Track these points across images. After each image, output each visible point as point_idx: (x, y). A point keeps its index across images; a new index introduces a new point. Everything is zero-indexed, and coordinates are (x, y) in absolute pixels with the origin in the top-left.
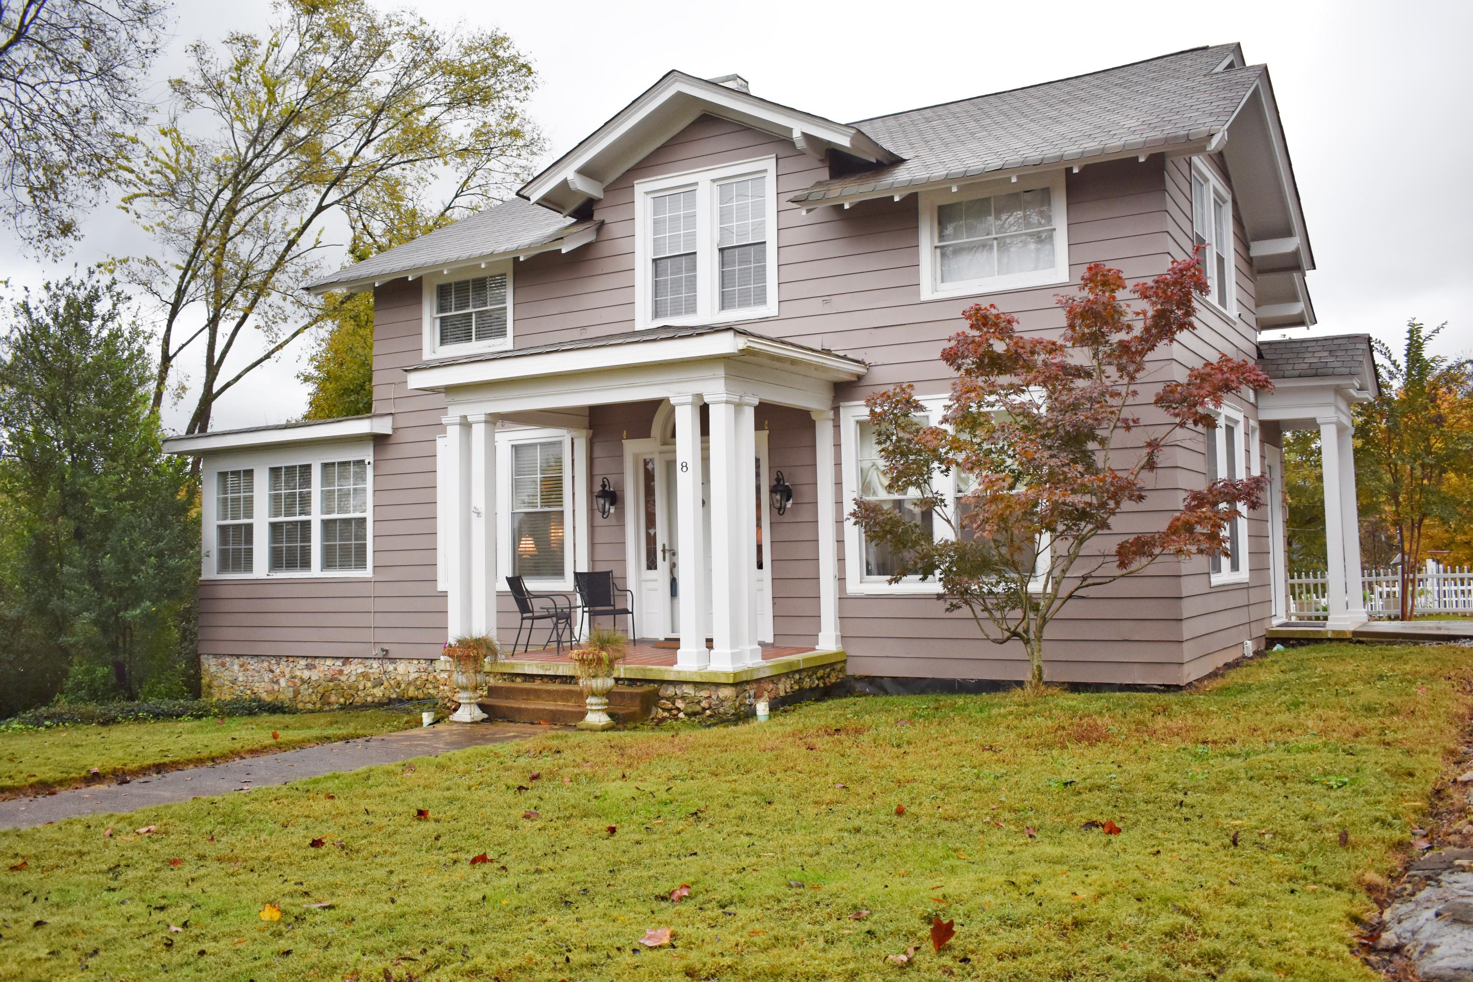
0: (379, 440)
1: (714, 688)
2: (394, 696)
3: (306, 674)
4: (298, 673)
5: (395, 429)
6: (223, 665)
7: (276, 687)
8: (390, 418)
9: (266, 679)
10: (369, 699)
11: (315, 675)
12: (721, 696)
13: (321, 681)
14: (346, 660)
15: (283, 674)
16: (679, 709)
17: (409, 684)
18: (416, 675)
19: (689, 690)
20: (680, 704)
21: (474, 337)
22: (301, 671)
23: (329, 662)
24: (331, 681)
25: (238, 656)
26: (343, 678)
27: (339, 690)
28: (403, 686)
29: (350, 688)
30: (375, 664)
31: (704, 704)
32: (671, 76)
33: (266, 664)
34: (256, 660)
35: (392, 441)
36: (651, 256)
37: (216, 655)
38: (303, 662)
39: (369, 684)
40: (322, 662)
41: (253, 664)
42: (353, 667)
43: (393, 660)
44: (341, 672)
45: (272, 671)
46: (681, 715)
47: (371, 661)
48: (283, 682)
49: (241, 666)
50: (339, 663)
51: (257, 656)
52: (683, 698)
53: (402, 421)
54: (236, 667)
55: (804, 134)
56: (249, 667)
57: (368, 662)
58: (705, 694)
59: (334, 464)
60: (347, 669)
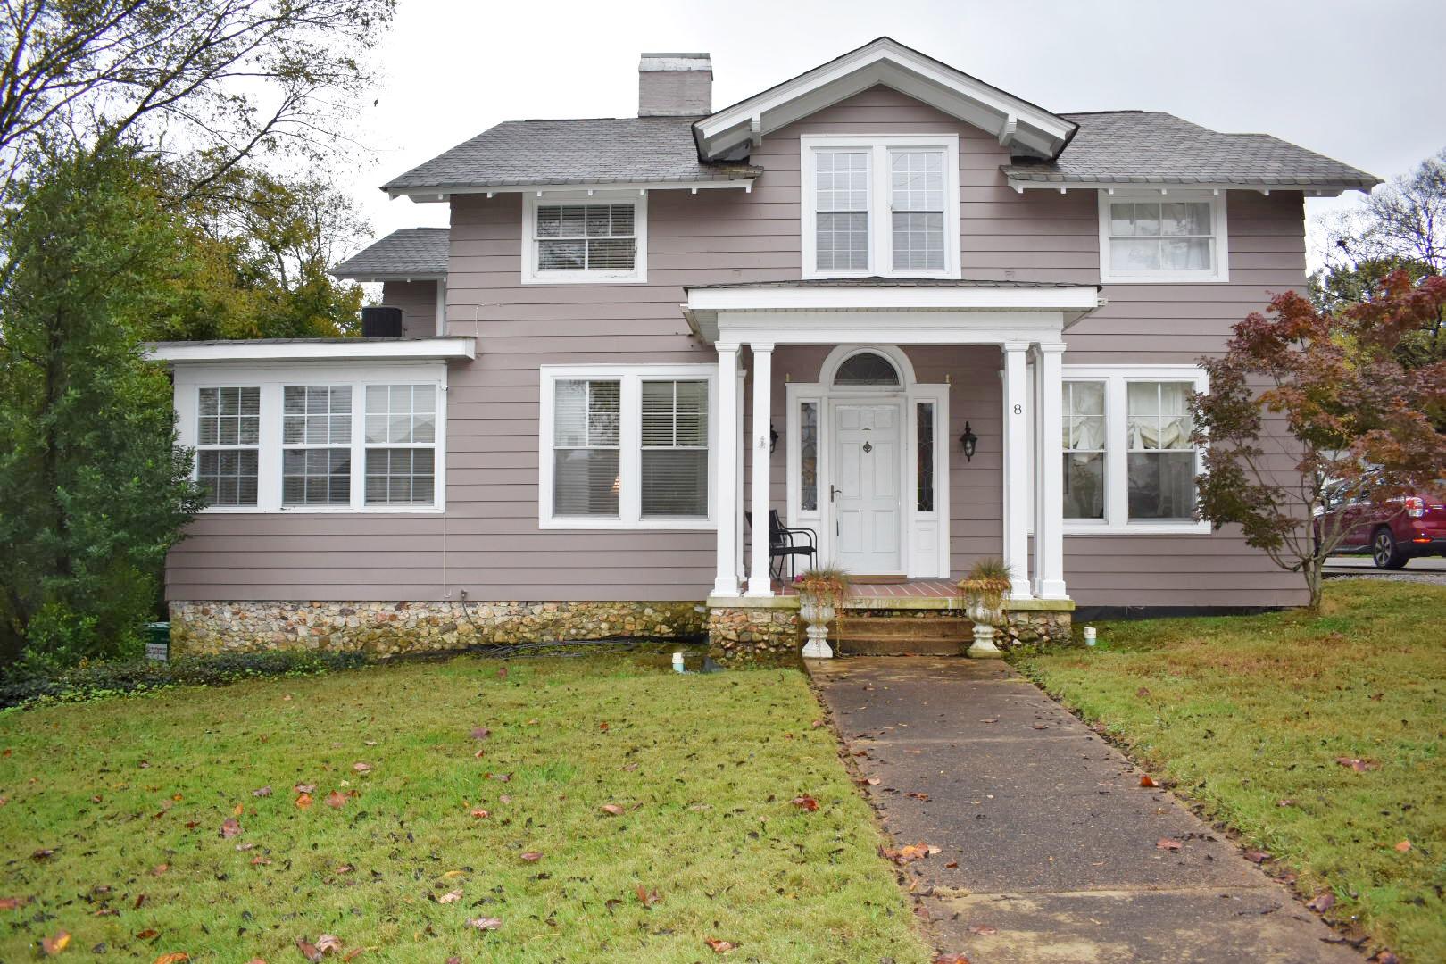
0: (456, 365)
1: (1050, 615)
2: (474, 642)
3: (340, 621)
4: (328, 620)
5: (478, 355)
6: (205, 612)
7: (291, 637)
8: (473, 342)
9: (275, 628)
10: (436, 646)
11: (353, 622)
12: (1060, 622)
13: (364, 627)
14: (401, 605)
15: (304, 621)
16: (1013, 637)
17: (497, 628)
18: (506, 619)
19: (1023, 618)
20: (1013, 632)
21: (586, 265)
22: (332, 616)
23: (374, 607)
24: (378, 627)
25: (230, 603)
26: (395, 624)
27: (390, 636)
28: (486, 631)
29: (407, 634)
30: (445, 608)
31: (1041, 630)
32: (880, 42)
33: (275, 611)
34: (259, 606)
35: (472, 366)
36: (815, 209)
37: (194, 602)
38: (336, 608)
39: (436, 630)
40: (365, 607)
41: (255, 612)
42: (412, 611)
43: (473, 603)
44: (393, 618)
45: (286, 619)
46: (1016, 641)
47: (440, 605)
48: (302, 631)
49: (235, 614)
50: (391, 607)
51: (262, 601)
52: (1016, 626)
53: (488, 346)
54: (227, 615)
55: (1018, 121)
56: (248, 614)
57: (434, 606)
58: (1041, 621)
59: (386, 387)
60: (402, 615)
